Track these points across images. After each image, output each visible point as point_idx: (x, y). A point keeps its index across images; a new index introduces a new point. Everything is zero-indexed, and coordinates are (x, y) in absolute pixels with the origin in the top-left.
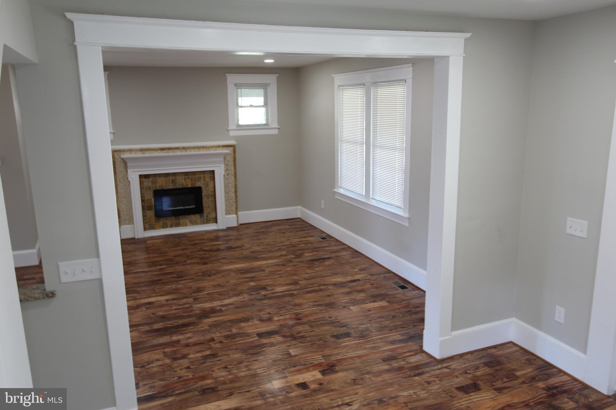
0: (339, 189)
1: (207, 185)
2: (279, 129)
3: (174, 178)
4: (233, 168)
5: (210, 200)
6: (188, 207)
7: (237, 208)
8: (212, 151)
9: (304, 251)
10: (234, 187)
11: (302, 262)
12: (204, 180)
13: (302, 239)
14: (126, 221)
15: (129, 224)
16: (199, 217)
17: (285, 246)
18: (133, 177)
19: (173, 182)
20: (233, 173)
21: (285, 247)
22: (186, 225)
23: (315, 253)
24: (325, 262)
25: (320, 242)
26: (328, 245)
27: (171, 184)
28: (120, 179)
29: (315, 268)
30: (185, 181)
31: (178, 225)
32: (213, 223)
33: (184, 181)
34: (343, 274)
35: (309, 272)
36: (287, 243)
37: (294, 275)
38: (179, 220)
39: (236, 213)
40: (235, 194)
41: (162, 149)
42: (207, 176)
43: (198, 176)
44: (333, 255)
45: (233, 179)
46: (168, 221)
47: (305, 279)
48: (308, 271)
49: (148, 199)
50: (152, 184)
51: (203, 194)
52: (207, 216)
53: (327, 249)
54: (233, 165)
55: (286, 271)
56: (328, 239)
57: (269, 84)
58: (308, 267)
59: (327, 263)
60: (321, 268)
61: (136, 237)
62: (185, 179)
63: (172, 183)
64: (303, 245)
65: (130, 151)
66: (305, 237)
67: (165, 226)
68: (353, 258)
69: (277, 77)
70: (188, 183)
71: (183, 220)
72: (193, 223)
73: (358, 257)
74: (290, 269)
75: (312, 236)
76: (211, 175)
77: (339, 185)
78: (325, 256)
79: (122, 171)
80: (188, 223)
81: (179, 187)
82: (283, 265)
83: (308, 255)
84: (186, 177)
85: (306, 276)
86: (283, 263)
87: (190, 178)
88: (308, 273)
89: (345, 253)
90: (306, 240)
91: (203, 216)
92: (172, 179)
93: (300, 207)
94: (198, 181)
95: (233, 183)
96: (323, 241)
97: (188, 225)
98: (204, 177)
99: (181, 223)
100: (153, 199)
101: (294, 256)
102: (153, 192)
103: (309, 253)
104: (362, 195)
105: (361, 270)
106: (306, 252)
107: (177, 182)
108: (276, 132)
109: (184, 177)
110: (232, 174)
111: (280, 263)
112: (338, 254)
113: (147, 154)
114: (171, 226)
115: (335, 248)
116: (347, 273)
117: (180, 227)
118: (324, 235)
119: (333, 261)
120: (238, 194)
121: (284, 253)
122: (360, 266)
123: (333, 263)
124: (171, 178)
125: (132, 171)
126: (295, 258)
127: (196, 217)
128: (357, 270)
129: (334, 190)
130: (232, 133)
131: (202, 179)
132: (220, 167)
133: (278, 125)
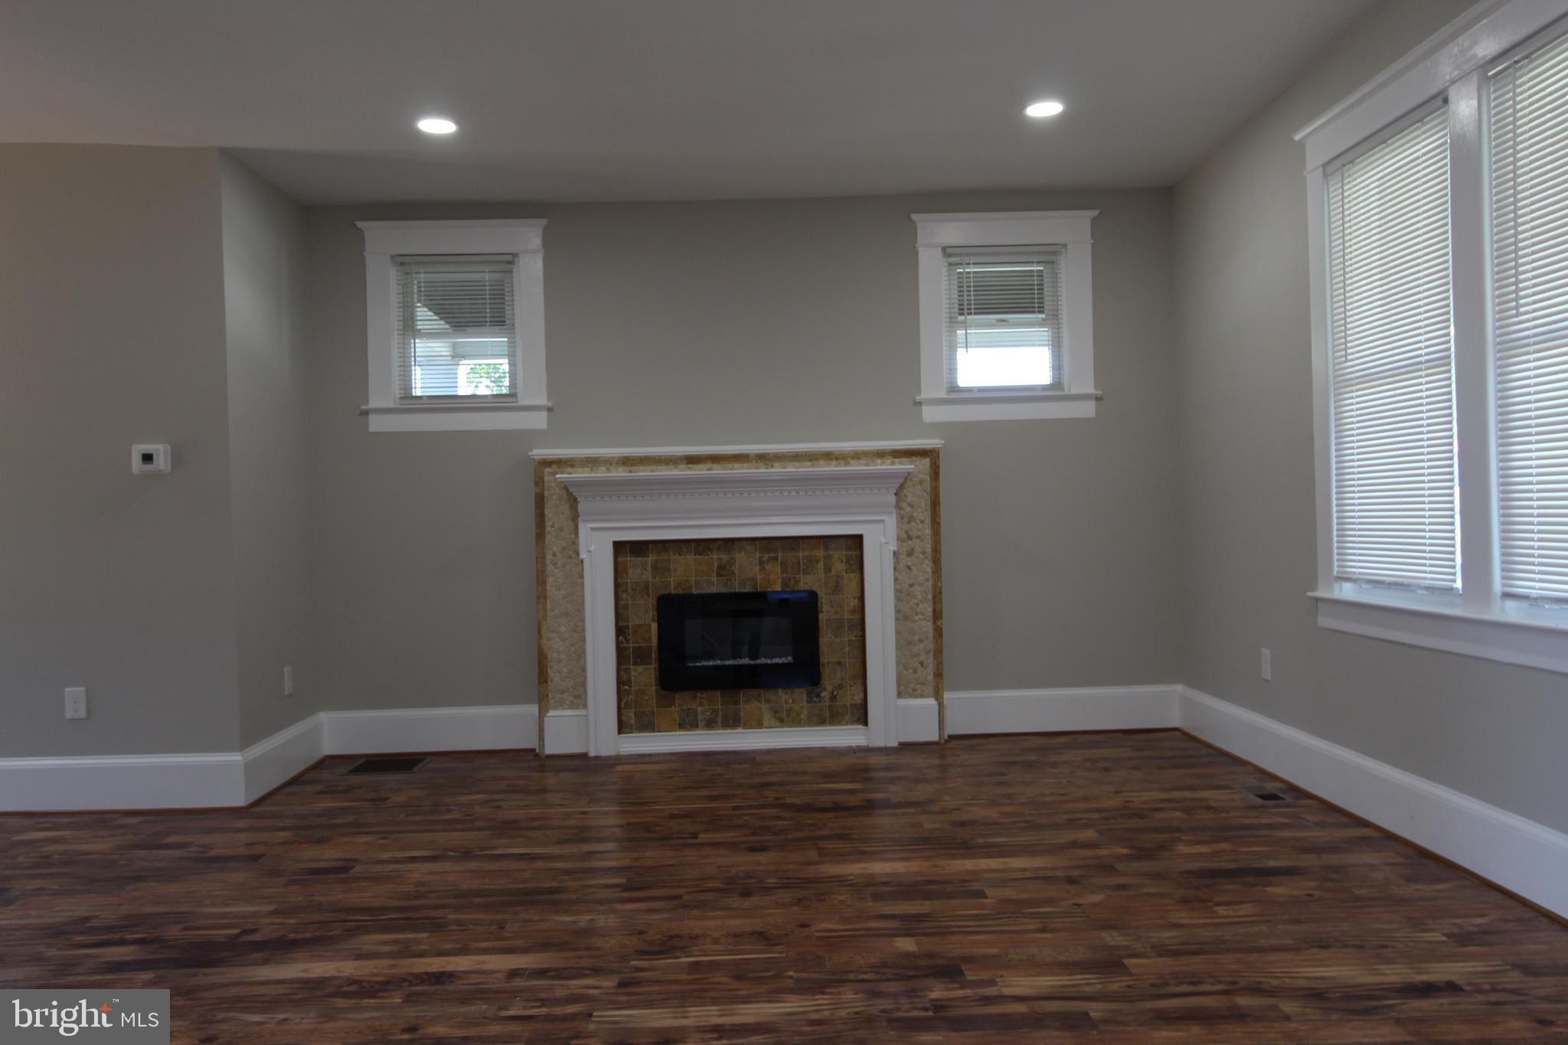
0: (1336, 586)
1: (837, 588)
2: (1098, 399)
3: (725, 557)
4: (928, 532)
5: (847, 639)
6: (769, 662)
7: (939, 675)
8: (855, 467)
9: (1177, 835)
10: (930, 597)
11: (1159, 876)
12: (828, 569)
13: (1176, 794)
14: (566, 695)
15: (572, 706)
16: (805, 697)
17: (1098, 810)
18: (592, 548)
19: (723, 570)
20: (929, 548)
21: (1095, 816)
22: (759, 725)
23: (1224, 846)
24: (1270, 884)
25: (1253, 807)
26: (1286, 821)
27: (714, 579)
28: (554, 555)
29: (1218, 904)
30: (763, 569)
31: (732, 721)
32: (853, 722)
33: (757, 568)
34: (1360, 947)
35: (1185, 922)
36: (1111, 803)
37: (1108, 926)
38: (737, 703)
39: (938, 695)
40: (935, 623)
41: (692, 460)
42: (838, 555)
43: (807, 553)
44: (1310, 860)
45: (929, 570)
46: (701, 704)
47: (1161, 951)
48: (1183, 917)
49: (639, 626)
50: (654, 577)
51: (822, 617)
52: (833, 698)
53: (1286, 834)
54: (928, 521)
55: (1078, 905)
56: (1288, 799)
57: (1065, 246)
58: (1184, 901)
59: (1279, 890)
60: (1247, 909)
61: (592, 754)
62: (761, 562)
63: (719, 575)
64: (1178, 814)
65: (592, 462)
66: (1191, 788)
67: (688, 723)
68: (1409, 879)
69: (1094, 220)
70: (772, 577)
71: (750, 704)
72: (787, 718)
73: (1440, 881)
74: (1097, 898)
75: (1218, 787)
76: (850, 553)
77: (1336, 569)
78: (1272, 864)
79: (561, 529)
80: (767, 717)
81: (743, 590)
82: (1071, 881)
83: (1189, 853)
84: (766, 556)
85: (1169, 936)
86: (1075, 873)
87: (779, 559)
88: (1179, 926)
89: (1370, 858)
90: (1192, 800)
91: (818, 695)
92: (721, 559)
93: (1179, 688)
94: (806, 573)
95: (929, 585)
96: (1262, 807)
97: (766, 723)
98: (828, 557)
99: (742, 713)
100: (654, 626)
101: (1125, 851)
102: (655, 602)
103: (1198, 843)
104: (1451, 589)
105: (1464, 938)
106: (1183, 838)
107: (736, 572)
108: (1087, 410)
109: (758, 555)
110: (924, 553)
111: (1059, 873)
112: (1332, 859)
113: (644, 473)
114: (710, 724)
115: (1323, 835)
116: (1386, 946)
117: (740, 730)
118: (1270, 787)
119: (1312, 884)
120: (945, 623)
121: (1089, 834)
122: (1457, 921)
123: (1310, 895)
124: (716, 557)
125: (593, 529)
126: (1128, 858)
127: (795, 698)
128: (1437, 936)
129: (1309, 594)
130: (930, 414)
131: (821, 565)
132: (880, 526)
133: (1096, 387)
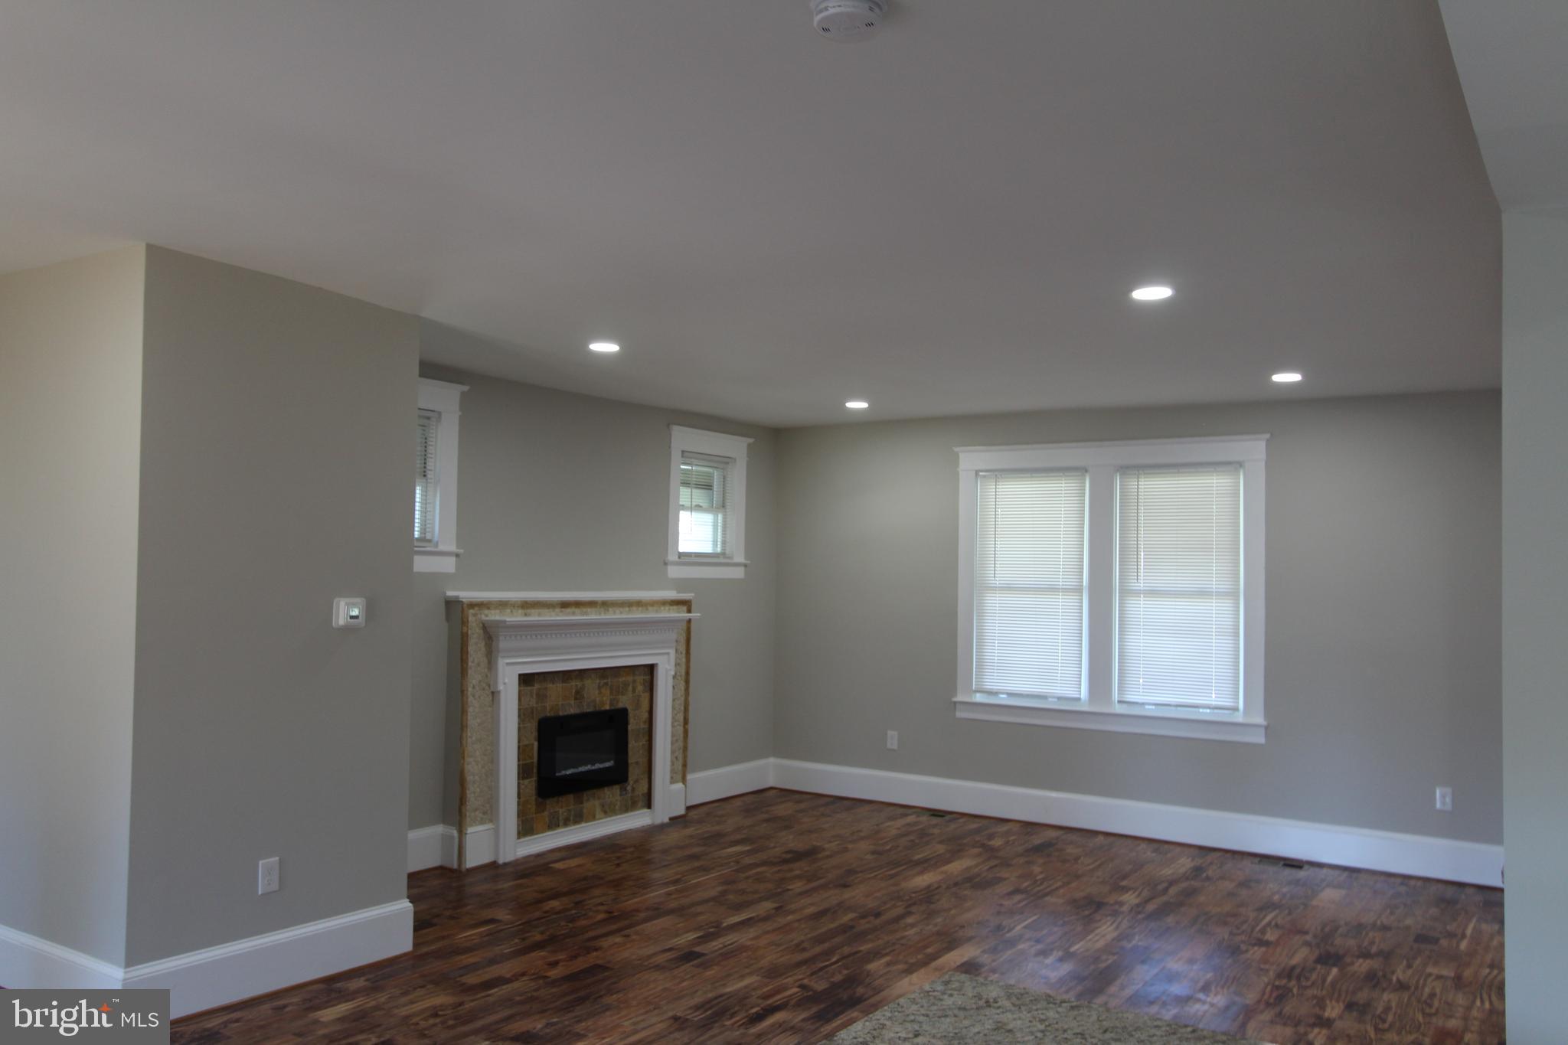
0: (974, 695)
1: (638, 706)
2: (745, 566)
3: (579, 684)
4: (684, 660)
5: (641, 744)
6: (601, 766)
7: (685, 765)
8: (651, 614)
10: (682, 708)
12: (634, 691)
14: (477, 813)
15: (482, 822)
16: (618, 792)
18: (506, 681)
19: (579, 695)
20: (683, 673)
22: (593, 818)
27: (572, 702)
28: (474, 687)
30: (600, 693)
31: (578, 818)
32: (643, 807)
33: (597, 692)
38: (582, 803)
39: (684, 780)
40: (684, 727)
41: (565, 605)
42: (640, 678)
43: (624, 679)
45: (683, 688)
46: (562, 807)
49: (526, 746)
50: (537, 703)
51: (630, 727)
52: (633, 789)
54: (684, 652)
57: (738, 458)
61: (501, 861)
62: (599, 688)
63: (576, 699)
65: (503, 605)
67: (553, 825)
69: (748, 444)
70: (605, 699)
71: (591, 803)
72: (609, 811)
76: (645, 677)
77: (974, 686)
79: (478, 665)
80: (598, 812)
81: (588, 710)
84: (603, 682)
87: (610, 683)
91: (625, 790)
92: (576, 685)
93: (772, 760)
94: (623, 695)
95: (683, 699)
97: (597, 817)
98: (634, 681)
99: (585, 811)
100: (536, 744)
102: (537, 724)
104: (1078, 696)
107: (585, 695)
108: (739, 573)
109: (598, 681)
110: (681, 676)
113: (535, 617)
114: (567, 823)
117: (583, 825)
120: (690, 727)
124: (575, 684)
125: (508, 664)
127: (612, 794)
130: (674, 572)
131: (630, 688)
132: (666, 657)
133: (746, 558)
